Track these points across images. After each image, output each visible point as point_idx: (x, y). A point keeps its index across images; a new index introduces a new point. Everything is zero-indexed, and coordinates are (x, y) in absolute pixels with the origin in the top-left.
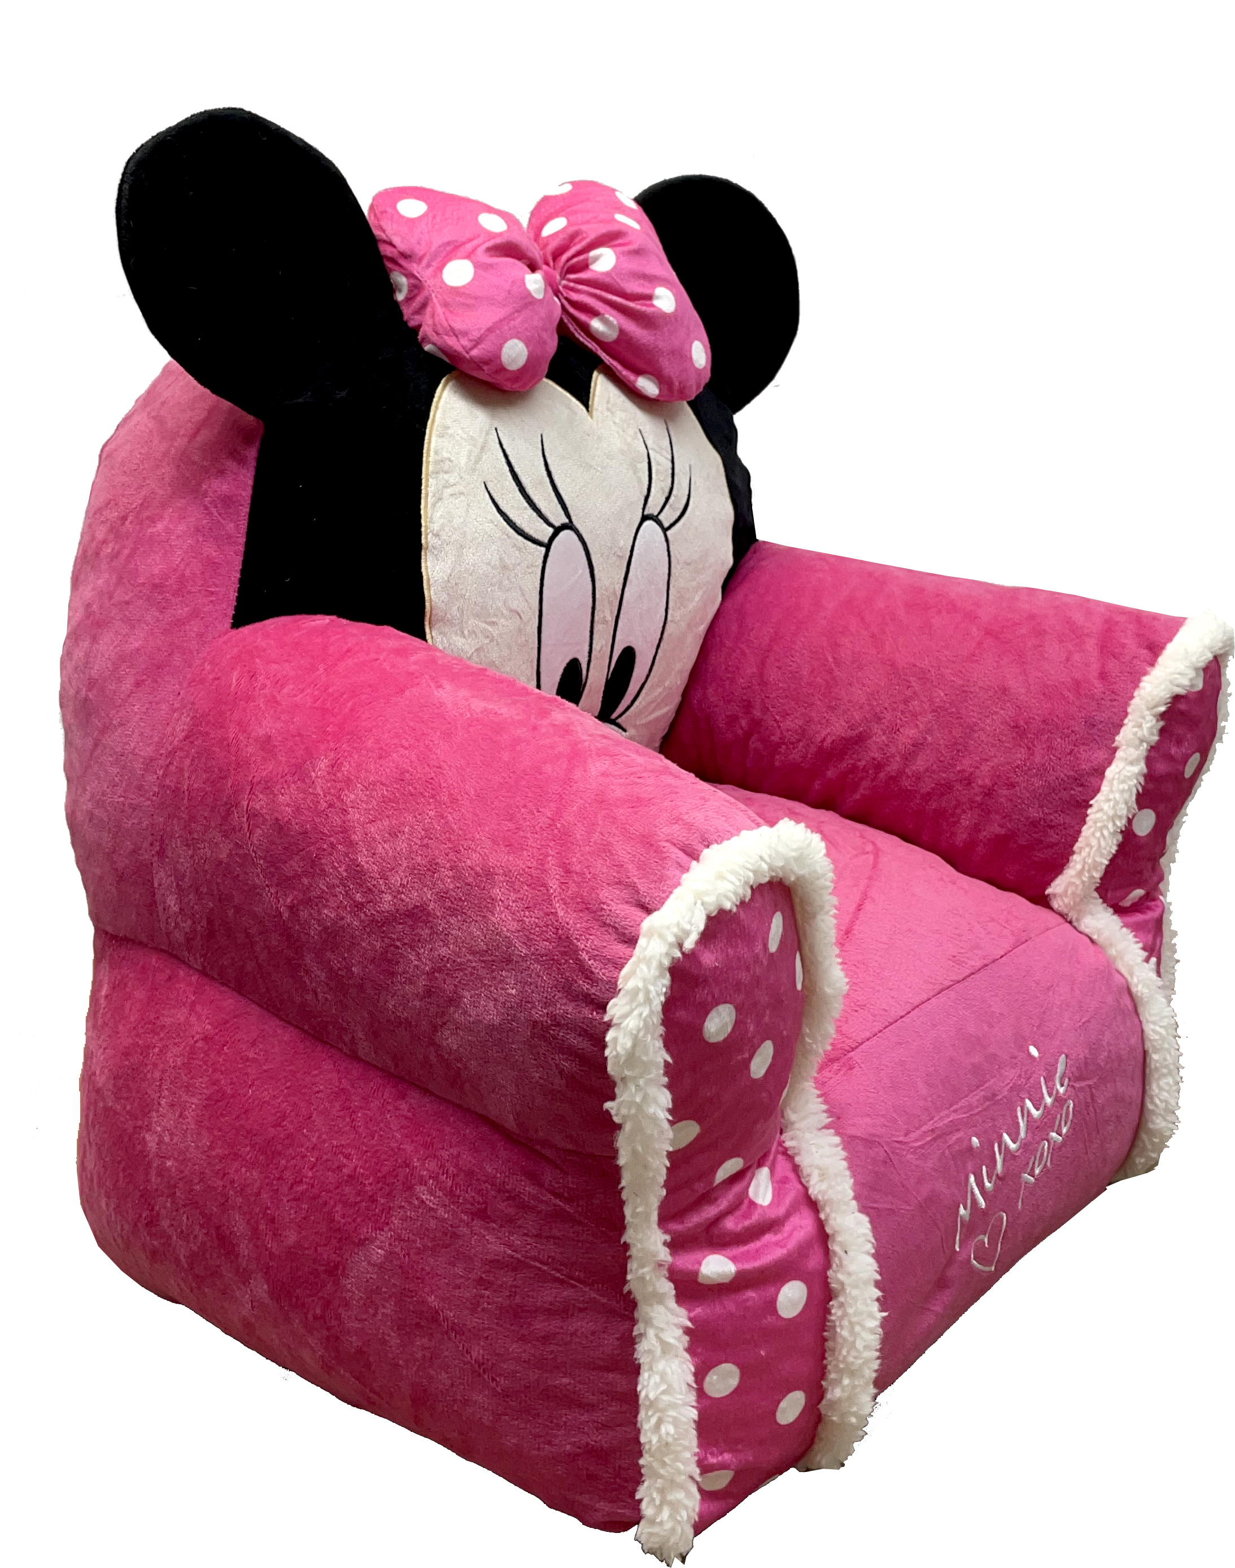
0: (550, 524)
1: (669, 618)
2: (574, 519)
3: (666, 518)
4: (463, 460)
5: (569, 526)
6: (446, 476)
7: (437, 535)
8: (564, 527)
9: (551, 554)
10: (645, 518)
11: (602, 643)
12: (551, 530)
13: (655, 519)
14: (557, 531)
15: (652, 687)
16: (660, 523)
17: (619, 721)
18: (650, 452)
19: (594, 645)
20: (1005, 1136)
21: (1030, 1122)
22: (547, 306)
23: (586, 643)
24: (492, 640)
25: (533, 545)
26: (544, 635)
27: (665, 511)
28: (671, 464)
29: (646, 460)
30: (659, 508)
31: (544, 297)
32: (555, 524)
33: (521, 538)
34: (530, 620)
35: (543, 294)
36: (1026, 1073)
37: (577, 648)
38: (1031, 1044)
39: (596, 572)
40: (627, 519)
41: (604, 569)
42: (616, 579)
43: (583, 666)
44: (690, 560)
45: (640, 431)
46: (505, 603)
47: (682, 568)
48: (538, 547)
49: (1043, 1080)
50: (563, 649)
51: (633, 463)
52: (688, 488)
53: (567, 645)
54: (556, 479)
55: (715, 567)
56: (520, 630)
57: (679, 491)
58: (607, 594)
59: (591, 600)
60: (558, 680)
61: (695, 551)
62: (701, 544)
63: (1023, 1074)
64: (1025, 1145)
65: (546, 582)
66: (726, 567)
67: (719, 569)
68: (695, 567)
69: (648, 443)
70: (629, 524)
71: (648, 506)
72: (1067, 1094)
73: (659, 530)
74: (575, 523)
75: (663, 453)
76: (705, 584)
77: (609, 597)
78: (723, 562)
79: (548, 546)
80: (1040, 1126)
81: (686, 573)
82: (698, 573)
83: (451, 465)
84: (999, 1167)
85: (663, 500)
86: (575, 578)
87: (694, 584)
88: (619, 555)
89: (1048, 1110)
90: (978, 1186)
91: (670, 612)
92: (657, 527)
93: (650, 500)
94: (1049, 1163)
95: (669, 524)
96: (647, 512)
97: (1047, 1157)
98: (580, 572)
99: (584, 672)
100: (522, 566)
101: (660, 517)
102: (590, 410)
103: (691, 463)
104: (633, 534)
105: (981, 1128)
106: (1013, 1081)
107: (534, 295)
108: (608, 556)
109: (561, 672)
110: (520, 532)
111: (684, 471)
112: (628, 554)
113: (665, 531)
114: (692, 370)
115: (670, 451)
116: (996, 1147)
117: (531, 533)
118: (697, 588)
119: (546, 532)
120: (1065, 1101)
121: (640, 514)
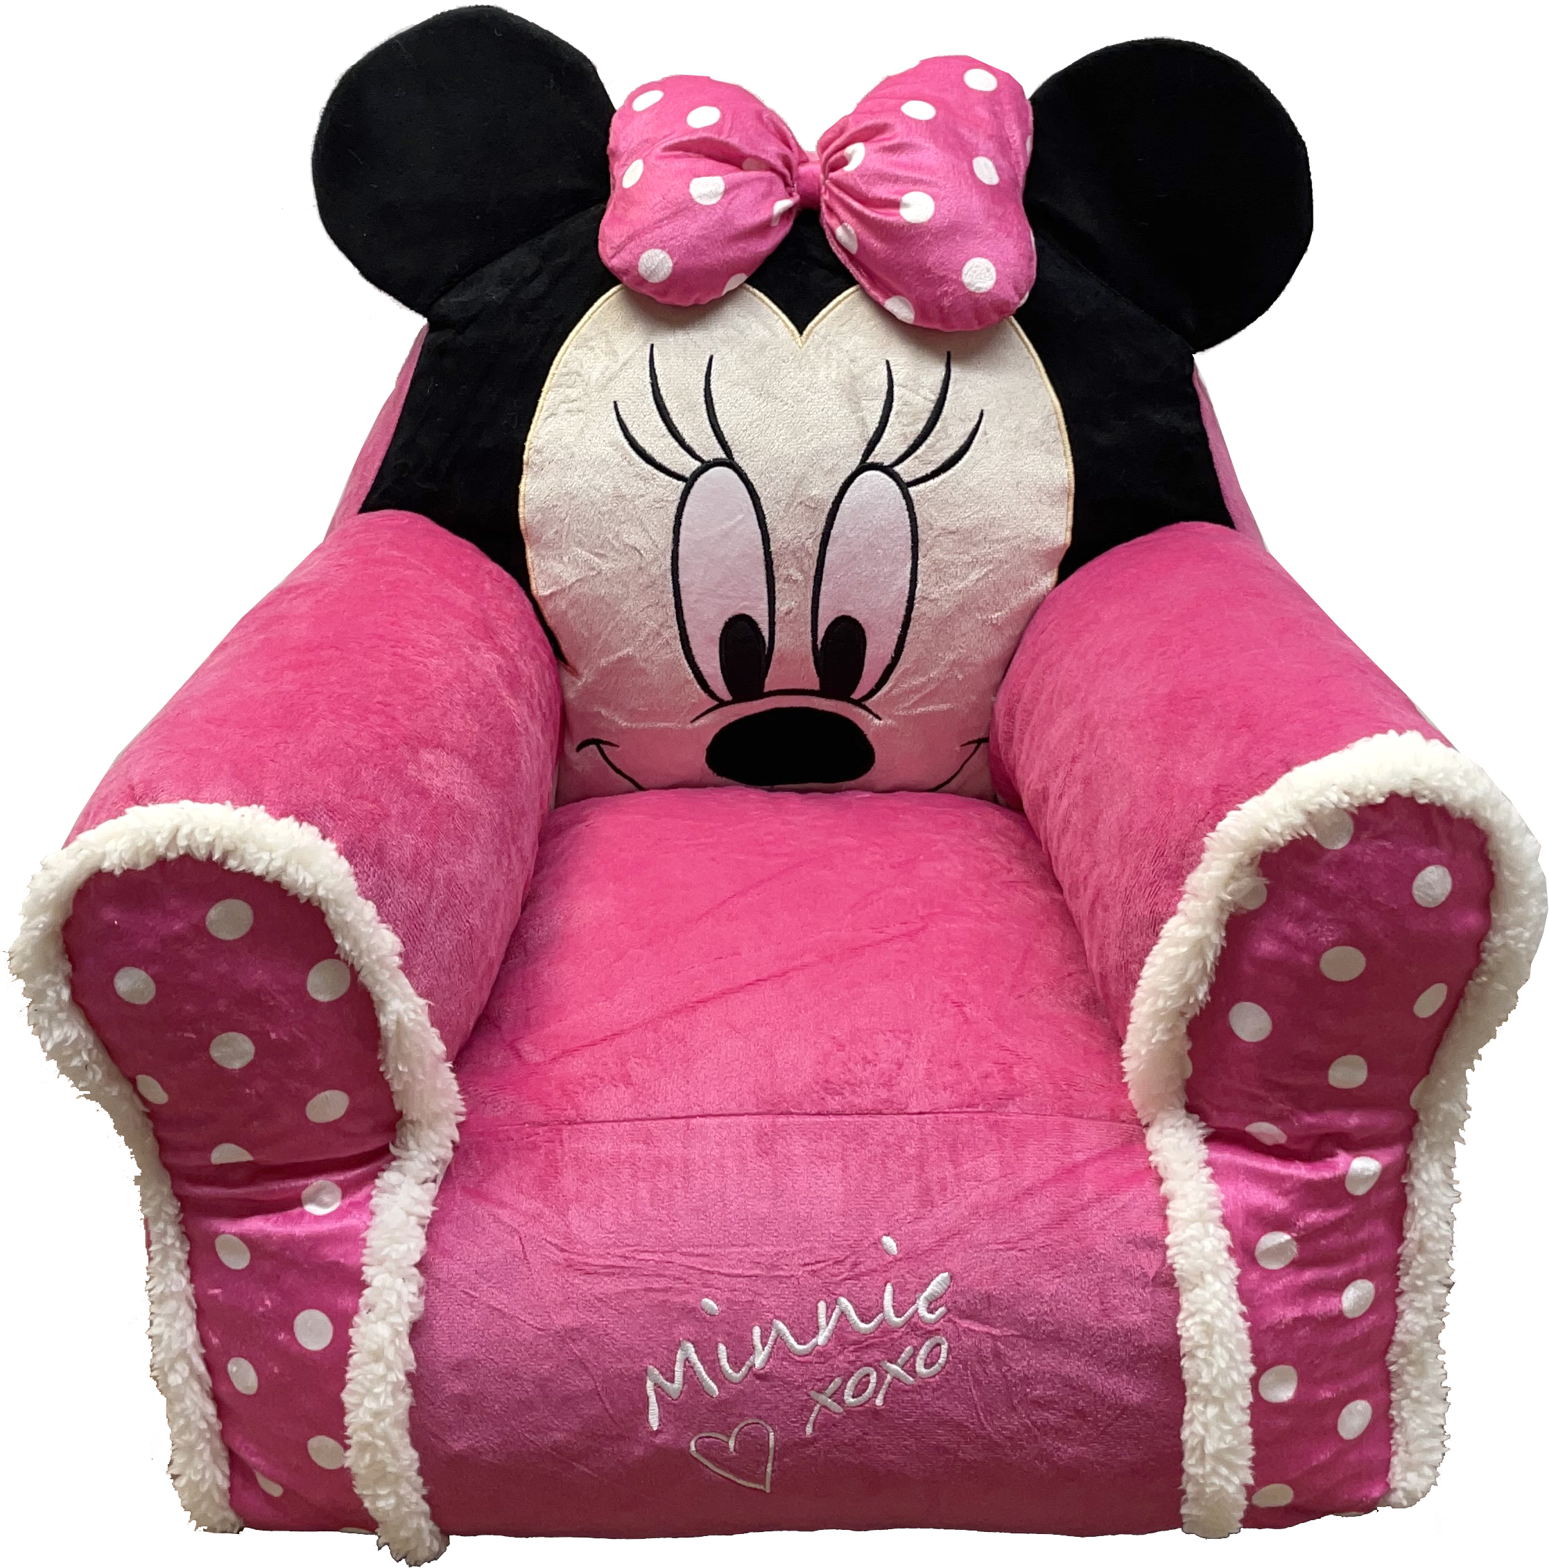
0: (697, 458)
1: (918, 593)
2: (735, 455)
3: (909, 470)
4: (595, 375)
5: (729, 463)
6: (569, 391)
7: (539, 452)
8: (717, 463)
9: (693, 491)
10: (864, 467)
11: (792, 601)
12: (697, 464)
13: (888, 470)
14: (706, 466)
15: (905, 674)
16: (895, 477)
17: (868, 703)
18: (896, 389)
19: (777, 605)
20: (781, 1325)
21: (842, 1331)
22: (720, 212)
23: (761, 599)
24: (599, 573)
25: (667, 478)
26: (683, 580)
27: (906, 462)
28: (933, 405)
29: (884, 397)
30: (895, 458)
31: (719, 203)
32: (706, 458)
33: (649, 467)
34: (656, 559)
35: (719, 198)
36: (855, 1265)
37: (746, 603)
38: (888, 1235)
39: (768, 521)
40: (828, 464)
41: (781, 518)
42: (806, 533)
43: (760, 626)
44: (954, 528)
45: (888, 362)
46: (617, 535)
47: (939, 535)
48: (675, 481)
49: (889, 1288)
50: (718, 601)
51: (854, 399)
52: (965, 438)
53: (728, 598)
54: (716, 407)
55: (1015, 543)
56: (640, 569)
57: (938, 441)
58: (790, 548)
59: (761, 552)
60: (718, 634)
61: (967, 517)
62: (980, 510)
63: (848, 1264)
64: (820, 1354)
65: (684, 520)
66: (1047, 545)
67: (1026, 546)
68: (964, 537)
69: (895, 377)
70: (830, 472)
71: (874, 453)
72: (937, 1326)
73: (893, 483)
74: (737, 459)
75: (922, 392)
76: (991, 562)
77: (794, 553)
78: (1038, 538)
79: (690, 482)
80: (863, 1344)
81: (948, 542)
82: (974, 545)
83: (578, 379)
84: (759, 1360)
85: (902, 449)
86: (732, 523)
87: (967, 558)
88: (810, 506)
89: (885, 1330)
90: (703, 1363)
91: (919, 586)
92: (890, 480)
93: (879, 446)
94: (879, 1401)
95: (912, 479)
96: (869, 461)
97: (876, 1392)
98: (740, 517)
99: (766, 634)
100: (648, 498)
101: (897, 469)
102: (805, 333)
103: (985, 408)
104: (840, 484)
105: (728, 1294)
106: (822, 1265)
107: (698, 200)
108: (789, 505)
109: (721, 626)
110: (649, 460)
111: (963, 417)
112: (830, 506)
113: (904, 487)
114: (960, 293)
115: (939, 391)
116: (757, 1331)
117: (666, 464)
118: (973, 564)
119: (688, 465)
120: (929, 1334)
121: (856, 461)
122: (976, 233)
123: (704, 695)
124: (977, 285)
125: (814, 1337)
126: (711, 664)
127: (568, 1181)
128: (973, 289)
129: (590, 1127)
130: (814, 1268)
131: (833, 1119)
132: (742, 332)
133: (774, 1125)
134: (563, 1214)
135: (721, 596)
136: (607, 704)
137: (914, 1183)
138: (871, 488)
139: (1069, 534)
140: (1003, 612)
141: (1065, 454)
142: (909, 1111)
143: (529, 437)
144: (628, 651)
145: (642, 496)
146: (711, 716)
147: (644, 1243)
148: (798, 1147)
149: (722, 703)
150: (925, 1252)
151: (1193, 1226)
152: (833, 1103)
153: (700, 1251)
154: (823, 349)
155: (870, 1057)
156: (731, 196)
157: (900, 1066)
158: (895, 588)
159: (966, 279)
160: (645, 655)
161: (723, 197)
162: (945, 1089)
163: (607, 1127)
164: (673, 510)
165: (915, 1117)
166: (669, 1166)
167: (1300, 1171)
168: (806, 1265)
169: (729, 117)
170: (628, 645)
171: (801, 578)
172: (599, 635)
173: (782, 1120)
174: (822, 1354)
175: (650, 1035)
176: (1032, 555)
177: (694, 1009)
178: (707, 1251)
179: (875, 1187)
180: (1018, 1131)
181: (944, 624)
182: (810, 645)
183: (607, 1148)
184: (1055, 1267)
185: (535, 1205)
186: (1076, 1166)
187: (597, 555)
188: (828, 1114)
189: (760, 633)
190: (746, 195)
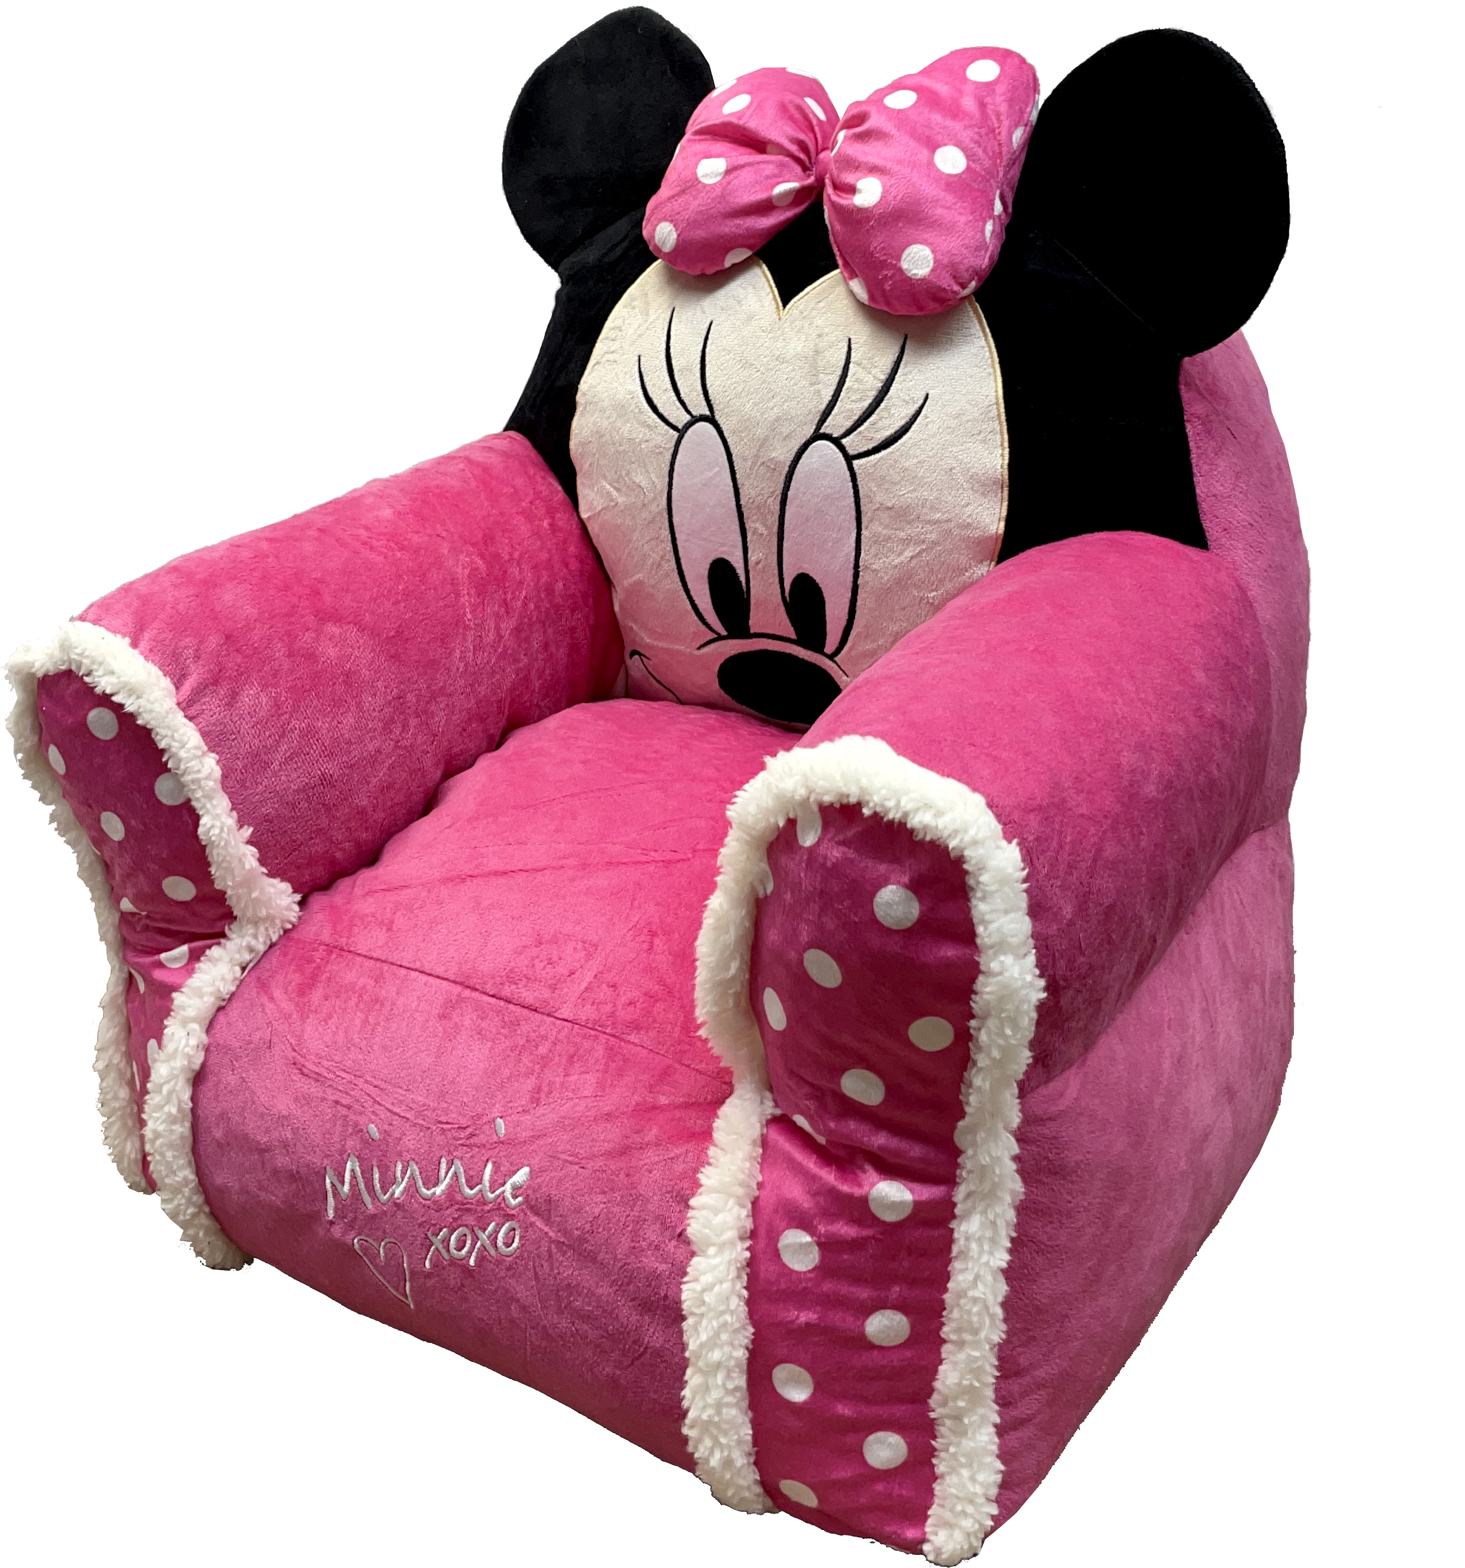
0: (689, 412)
1: (862, 562)
2: (716, 413)
3: (853, 443)
4: (631, 331)
5: (711, 420)
6: (611, 343)
7: (584, 394)
8: (702, 418)
9: (684, 441)
10: (817, 436)
11: (761, 553)
12: (688, 417)
13: (837, 442)
14: (695, 420)
15: (860, 638)
16: (842, 448)
17: (837, 659)
18: (851, 365)
19: (749, 555)
20: (415, 1167)
21: (453, 1188)
22: (718, 191)
23: (736, 547)
24: (616, 504)
25: (666, 427)
26: (675, 520)
27: (852, 436)
28: (881, 385)
29: (839, 372)
30: (842, 431)
31: (720, 182)
32: (694, 413)
33: (655, 416)
34: (655, 499)
35: (719, 178)
36: (472, 1135)
37: (725, 549)
38: (501, 1117)
39: (738, 476)
40: (786, 431)
41: (749, 475)
42: (766, 492)
43: (738, 571)
44: (890, 505)
45: (850, 340)
46: (628, 474)
47: (878, 509)
48: (671, 431)
49: (490, 1166)
50: (702, 543)
51: (814, 373)
52: (907, 419)
53: (711, 541)
54: (707, 369)
55: (946, 526)
56: (644, 505)
57: (881, 419)
58: (756, 503)
59: (734, 503)
60: (706, 573)
61: (905, 495)
62: (914, 490)
63: (469, 1131)
64: (435, 1202)
65: (676, 466)
66: (977, 534)
67: (956, 532)
68: (902, 514)
69: (853, 354)
70: (788, 437)
71: (826, 424)
72: (513, 1212)
73: (840, 455)
74: (717, 417)
75: (874, 371)
76: (924, 542)
77: (758, 507)
78: (968, 524)
79: (682, 432)
80: (465, 1207)
81: (884, 516)
82: (909, 523)
83: (620, 334)
84: (398, 1191)
85: (849, 424)
86: (711, 474)
87: (902, 534)
88: (771, 466)
89: (482, 1201)
90: (363, 1178)
91: (862, 555)
92: (837, 451)
93: (830, 418)
94: (472, 1262)
95: (856, 452)
96: (822, 431)
97: (470, 1253)
98: (717, 469)
99: (743, 579)
100: (652, 444)
101: (844, 441)
102: (788, 307)
103: (931, 392)
104: (796, 449)
105: (386, 1127)
106: (450, 1126)
107: (702, 180)
108: (754, 463)
109: (708, 566)
110: (655, 409)
111: (907, 398)
112: (787, 469)
113: (849, 459)
114: (897, 278)
115: (889, 371)
116: (399, 1167)
117: (665, 414)
118: (907, 541)
119: (680, 418)
120: (509, 1217)
121: (810, 431)
122: (920, 220)
123: (703, 628)
124: (914, 272)
125: (434, 1186)
126: (705, 602)
127: (316, 995)
128: (909, 275)
129: (350, 956)
130: (445, 1126)
131: (502, 1003)
132: (739, 302)
133: (459, 995)
134: (303, 1018)
135: (705, 540)
136: (635, 621)
137: (533, 1079)
138: (820, 457)
139: (1002, 524)
140: (939, 592)
141: (1002, 445)
142: (556, 1015)
143: (582, 382)
144: (639, 576)
145: (647, 441)
146: (712, 646)
147: (344, 1063)
148: (467, 1019)
149: (720, 638)
150: (521, 1143)
151: (714, 1195)
152: (507, 991)
153: (376, 1083)
154: (797, 323)
155: (555, 958)
156: (732, 176)
157: (572, 973)
158: (843, 554)
159: (904, 265)
160: (652, 582)
161: (724, 177)
162: (593, 1004)
163: (359, 959)
164: (668, 456)
165: (559, 1022)
166: (382, 1005)
167: (829, 1176)
168: (440, 1122)
169: (755, 104)
170: (639, 572)
171: (765, 532)
172: (620, 560)
173: (467, 993)
174: (437, 1205)
175: (424, 894)
176: (963, 540)
177: (463, 880)
178: (383, 1085)
179: (506, 1072)
180: (626, 1061)
181: (885, 593)
182: (780, 596)
183: (350, 977)
184: (604, 1193)
185: (288, 1006)
186: (654, 1108)
187: (615, 488)
188: (500, 999)
189: (738, 578)
190: (746, 176)
